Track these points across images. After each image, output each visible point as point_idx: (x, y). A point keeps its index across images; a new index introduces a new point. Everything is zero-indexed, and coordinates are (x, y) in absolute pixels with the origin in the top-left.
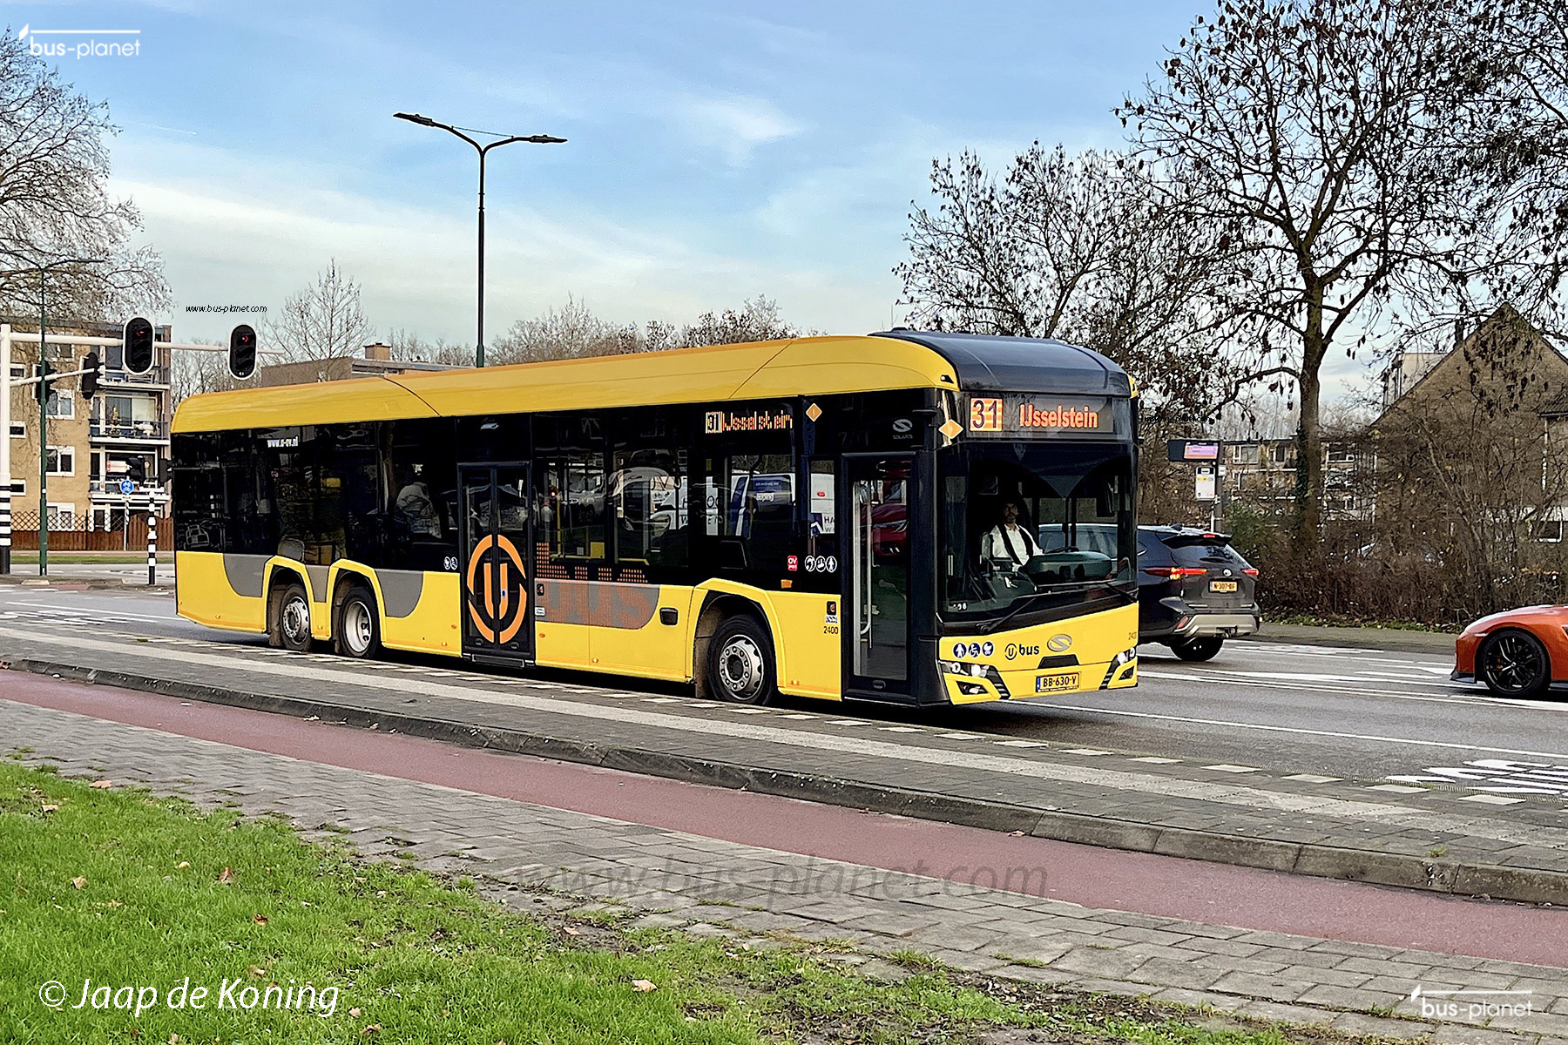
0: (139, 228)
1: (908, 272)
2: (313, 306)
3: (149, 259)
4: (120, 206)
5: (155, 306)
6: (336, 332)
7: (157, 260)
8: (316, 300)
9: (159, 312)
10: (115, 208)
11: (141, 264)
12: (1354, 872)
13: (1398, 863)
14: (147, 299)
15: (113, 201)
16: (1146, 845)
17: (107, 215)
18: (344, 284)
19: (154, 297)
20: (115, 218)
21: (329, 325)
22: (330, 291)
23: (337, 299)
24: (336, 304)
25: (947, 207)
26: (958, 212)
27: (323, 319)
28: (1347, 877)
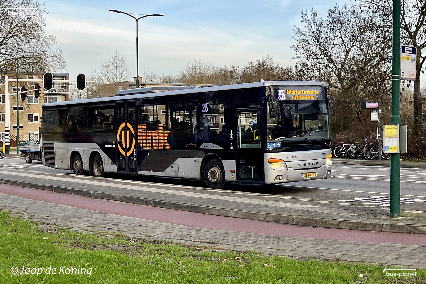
0: (55, 43)
1: (296, 48)
2: (110, 66)
3: (59, 53)
4: (49, 36)
5: (61, 67)
6: (118, 74)
7: (61, 53)
8: (111, 64)
9: (63, 69)
10: (48, 37)
11: (56, 54)
12: (277, 220)
13: (287, 218)
14: (59, 65)
15: (47, 35)
16: (233, 215)
17: (45, 39)
18: (120, 59)
19: (61, 65)
20: (48, 40)
21: (116, 71)
22: (116, 61)
23: (118, 63)
24: (117, 65)
25: (307, 26)
26: (310, 28)
27: (114, 70)
28: (275, 222)
